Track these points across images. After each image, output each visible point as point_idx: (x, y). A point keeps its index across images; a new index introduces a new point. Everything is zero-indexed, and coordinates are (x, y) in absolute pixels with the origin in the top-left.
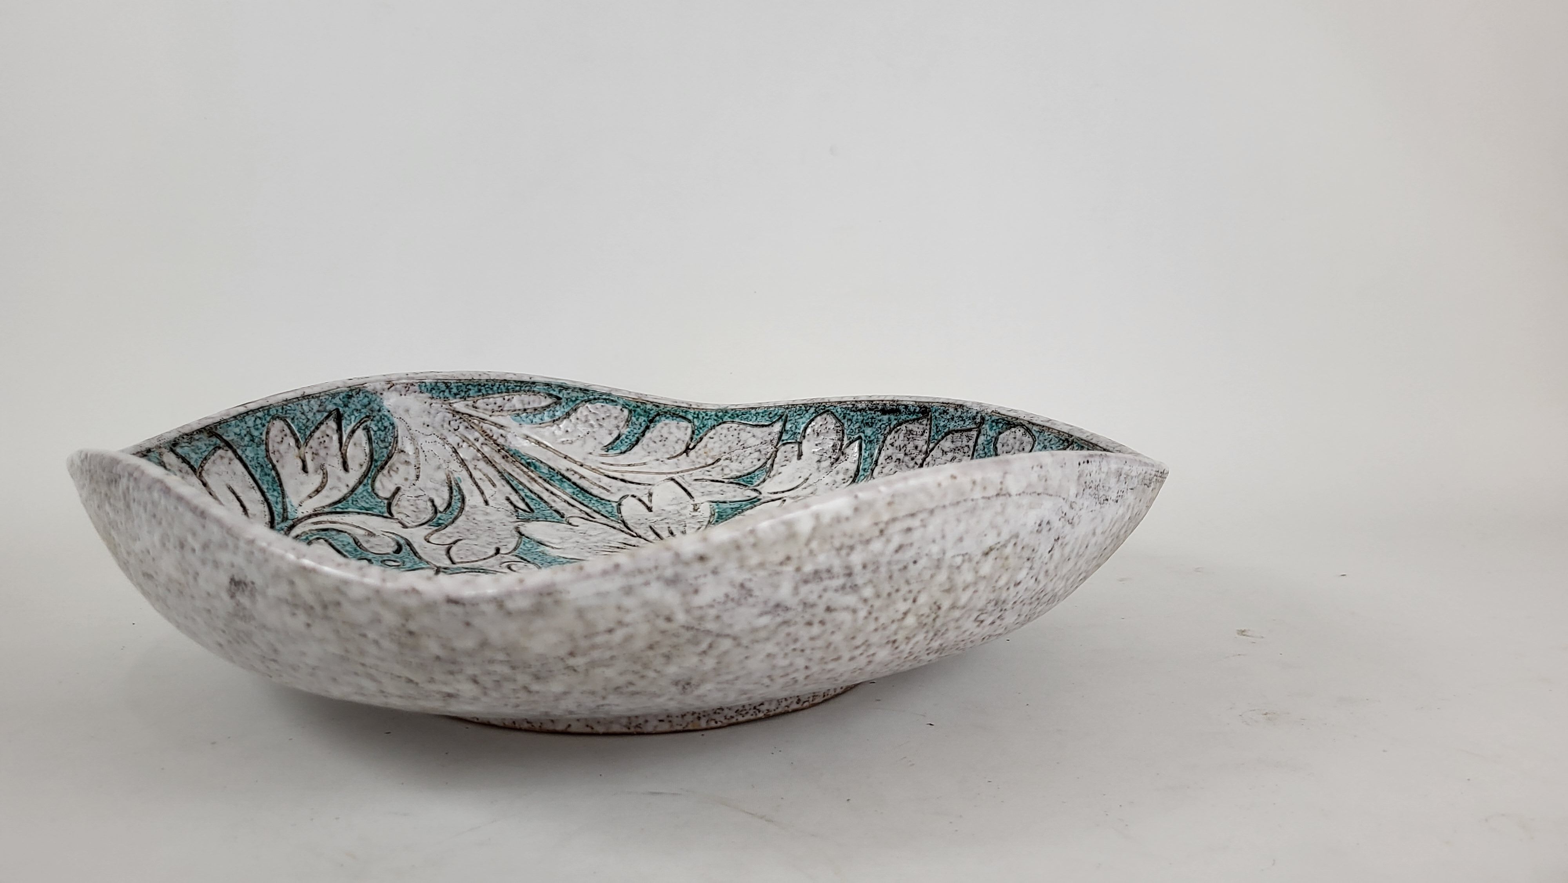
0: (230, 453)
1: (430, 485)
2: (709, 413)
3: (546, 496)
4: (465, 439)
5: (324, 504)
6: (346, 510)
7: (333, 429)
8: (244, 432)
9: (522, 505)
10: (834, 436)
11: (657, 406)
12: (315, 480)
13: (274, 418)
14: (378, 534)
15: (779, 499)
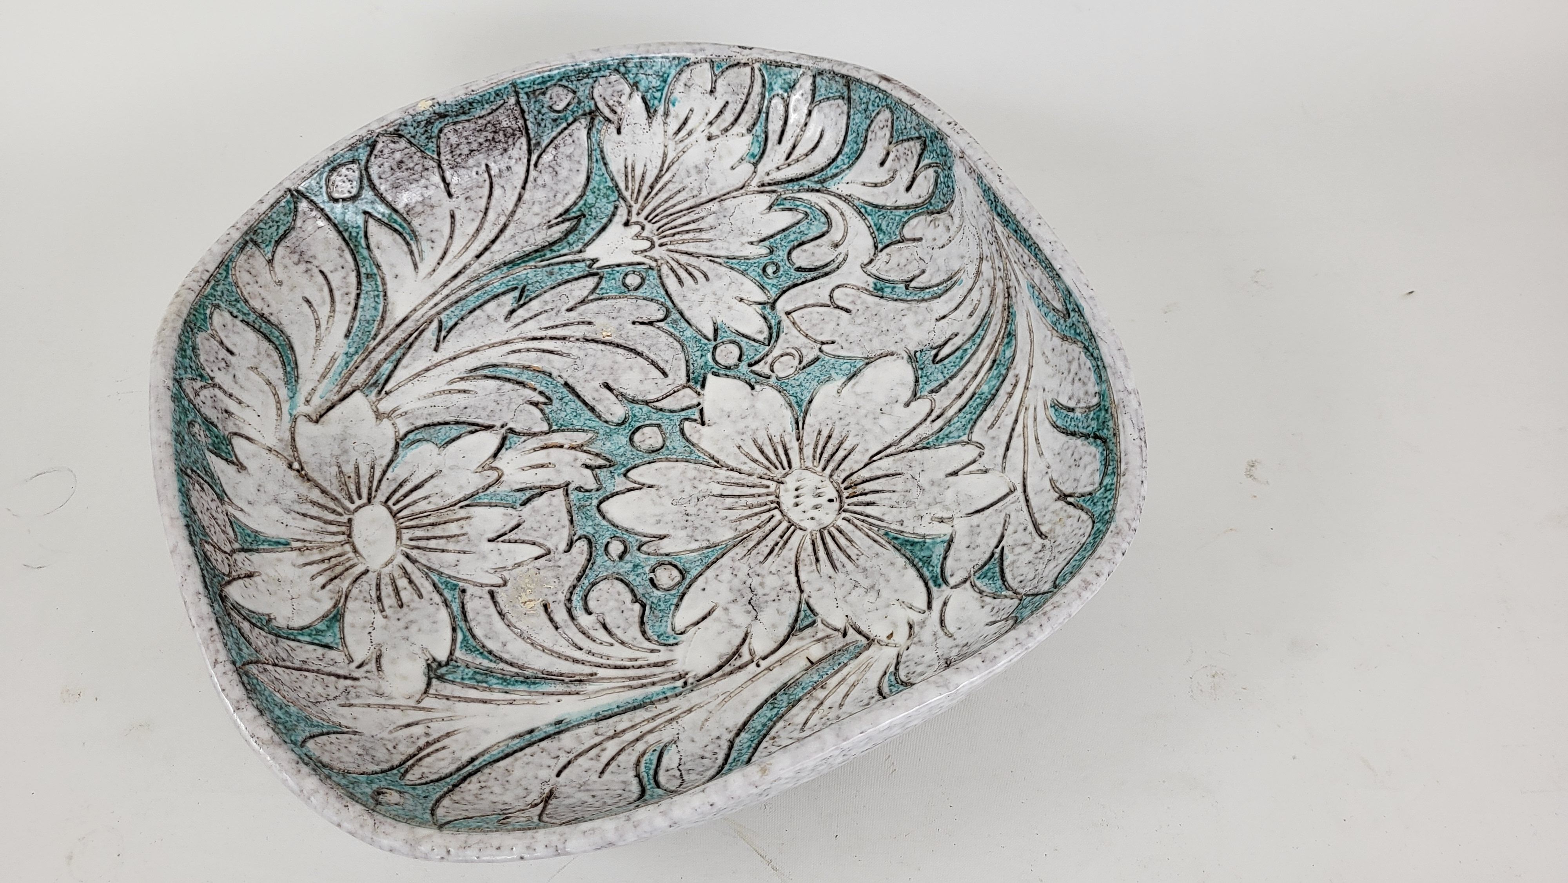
1: (941, 262)
5: (861, 197)
6: (866, 215)
11: (1115, 435)
12: (882, 175)
13: (887, 106)
14: (840, 249)
15: (929, 606)
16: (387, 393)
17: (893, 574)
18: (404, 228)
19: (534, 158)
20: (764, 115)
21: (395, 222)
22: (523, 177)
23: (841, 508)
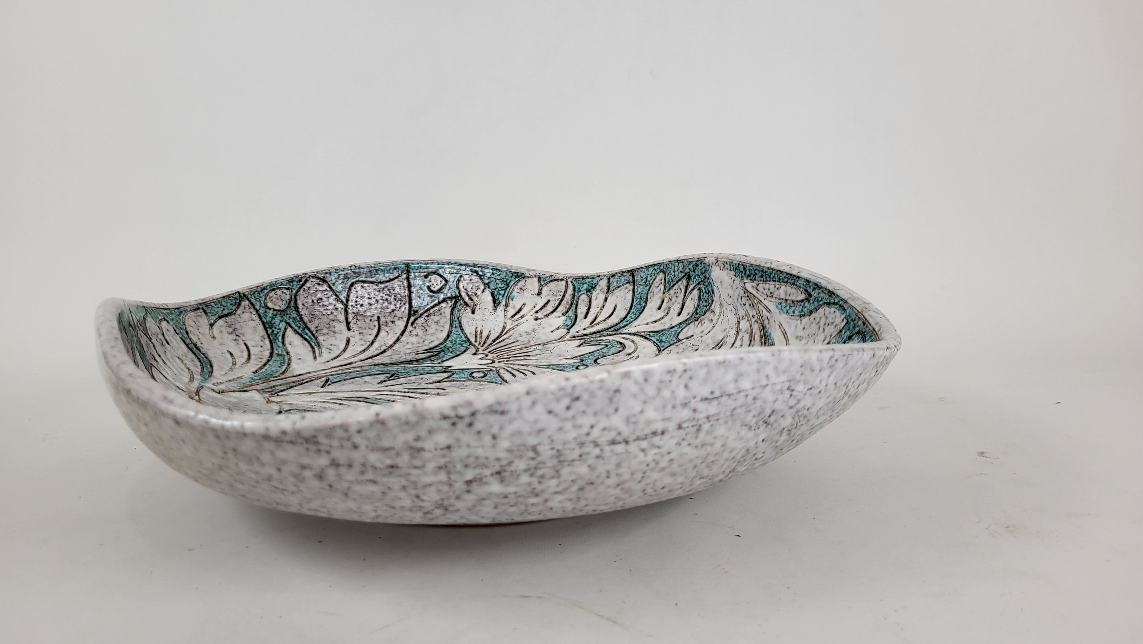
0: (631, 287)
1: (709, 341)
4: (747, 314)
5: (646, 330)
7: (684, 285)
11: (865, 324)
12: (660, 315)
13: (660, 271)
16: (278, 395)
18: (311, 339)
19: (412, 319)
20: (574, 306)
21: (307, 334)
22: (402, 328)
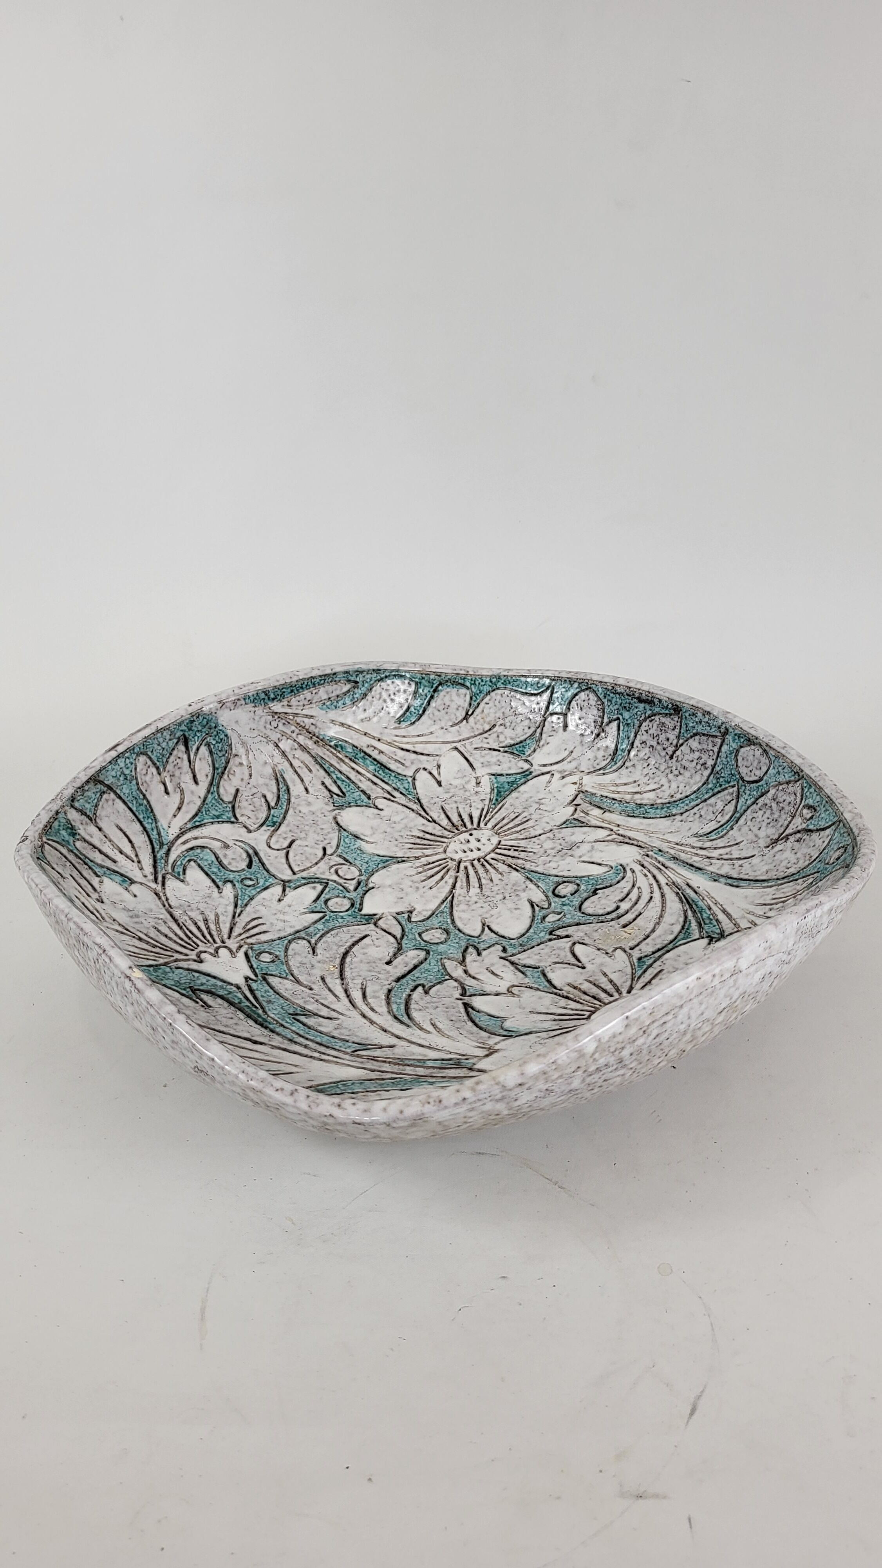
0: (112, 795)
1: (261, 781)
2: (484, 679)
3: (353, 775)
4: (284, 734)
5: (186, 821)
6: (202, 822)
7: (183, 752)
8: (119, 773)
9: (335, 789)
10: (595, 712)
11: (440, 676)
12: (175, 798)
13: (138, 755)
14: (231, 843)
15: (548, 773)
17: (526, 796)
23: (475, 829)
